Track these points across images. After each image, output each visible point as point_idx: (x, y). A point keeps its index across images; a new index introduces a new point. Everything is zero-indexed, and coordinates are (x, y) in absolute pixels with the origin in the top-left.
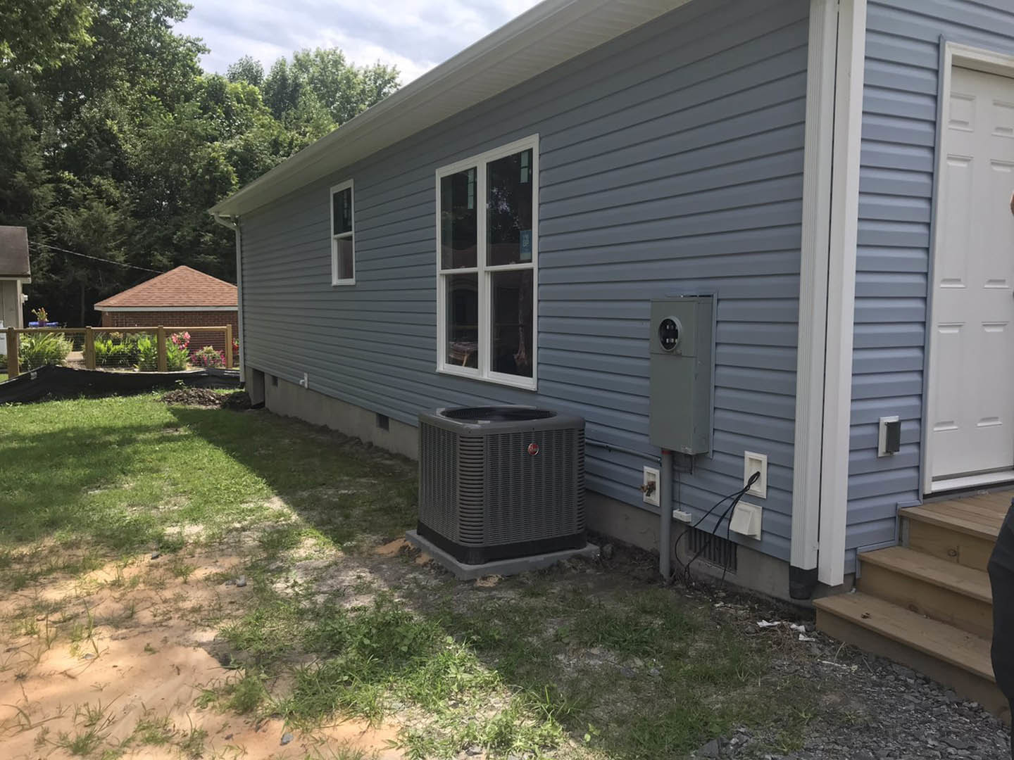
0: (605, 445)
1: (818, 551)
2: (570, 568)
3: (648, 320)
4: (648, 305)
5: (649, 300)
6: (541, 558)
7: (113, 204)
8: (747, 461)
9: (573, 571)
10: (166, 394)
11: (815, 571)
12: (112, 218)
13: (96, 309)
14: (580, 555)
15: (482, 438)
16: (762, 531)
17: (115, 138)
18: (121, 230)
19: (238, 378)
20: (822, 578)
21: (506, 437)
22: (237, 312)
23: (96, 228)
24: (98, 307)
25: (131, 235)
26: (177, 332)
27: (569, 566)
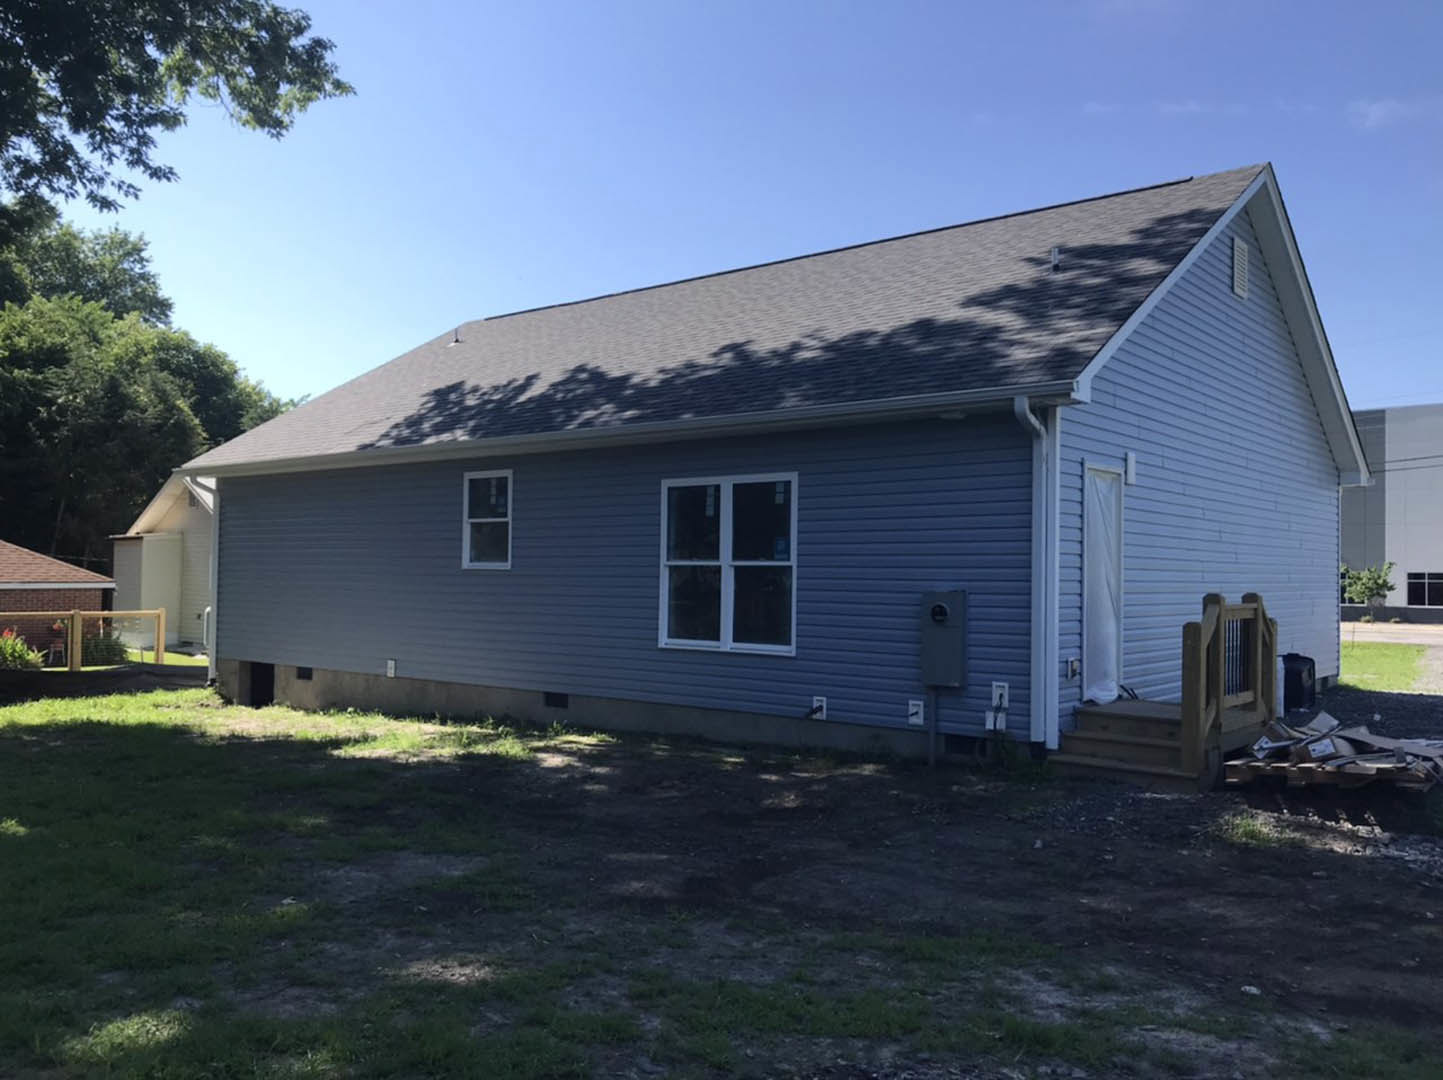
5: (919, 592)
8: (994, 687)
11: (1044, 743)
16: (1008, 727)
20: (1048, 746)
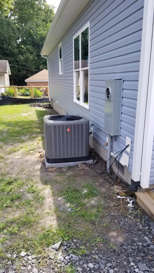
0: (100, 129)
1: (140, 175)
2: (80, 167)
3: (105, 87)
4: (105, 82)
5: (105, 80)
6: (72, 163)
7: (31, 53)
8: (126, 140)
9: (81, 168)
10: (30, 104)
11: (139, 182)
12: (31, 57)
13: (25, 81)
14: (85, 163)
15: (51, 126)
16: (129, 165)
17: (32, 35)
18: (33, 60)
19: (49, 100)
20: (141, 185)
21: (59, 126)
22: (48, 82)
23: (27, 60)
24: (26, 81)
25: (36, 61)
26: (42, 87)
27: (80, 166)
